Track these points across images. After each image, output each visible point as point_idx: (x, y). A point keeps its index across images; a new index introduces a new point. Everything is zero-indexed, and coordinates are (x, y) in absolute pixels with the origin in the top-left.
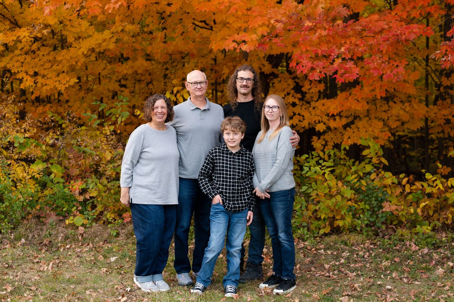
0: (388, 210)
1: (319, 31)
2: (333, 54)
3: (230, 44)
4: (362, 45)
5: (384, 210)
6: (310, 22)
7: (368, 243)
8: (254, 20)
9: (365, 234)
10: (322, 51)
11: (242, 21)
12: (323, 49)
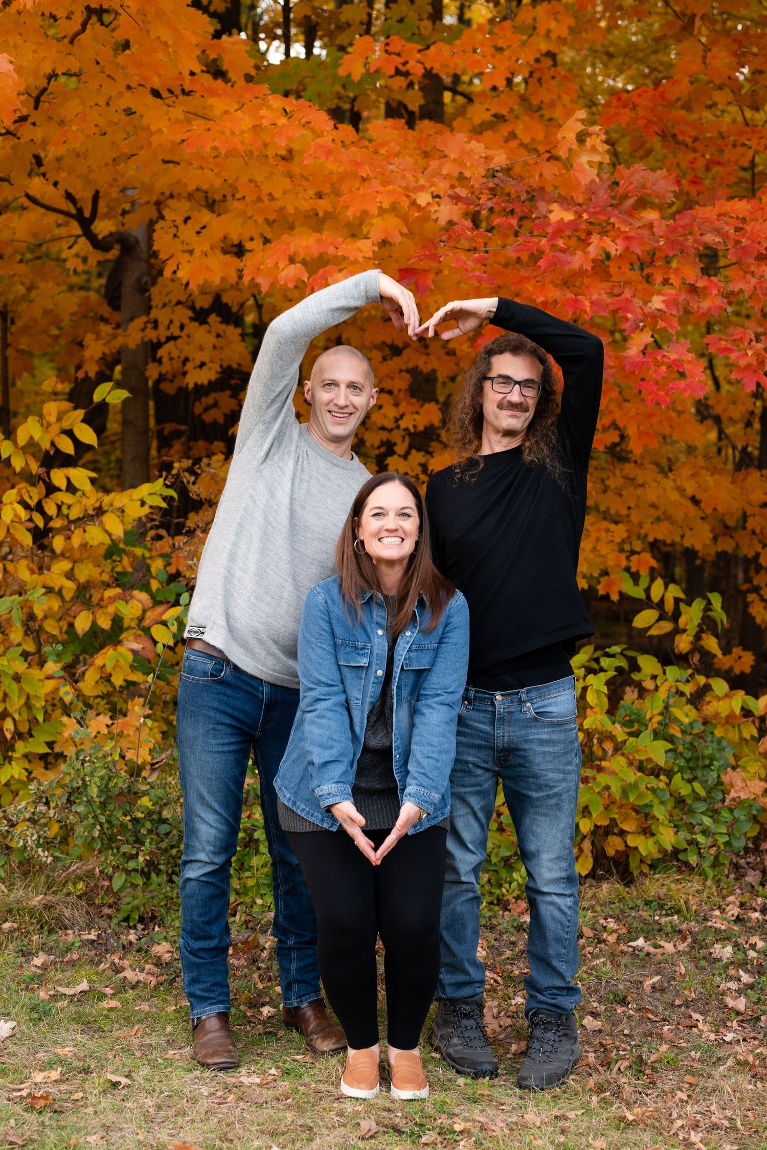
0: (743, 796)
1: (595, 239)
2: (629, 315)
3: (281, 266)
4: (715, 292)
5: (733, 794)
6: (567, 210)
7: (734, 903)
8: (361, 191)
9: (710, 873)
10: (592, 303)
11: (311, 193)
12: (595, 297)
